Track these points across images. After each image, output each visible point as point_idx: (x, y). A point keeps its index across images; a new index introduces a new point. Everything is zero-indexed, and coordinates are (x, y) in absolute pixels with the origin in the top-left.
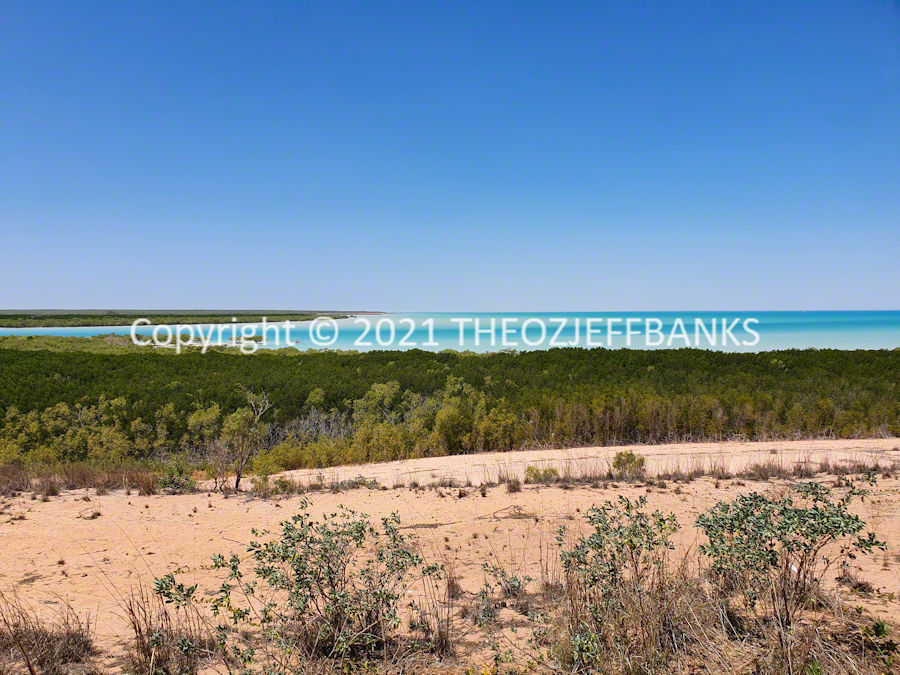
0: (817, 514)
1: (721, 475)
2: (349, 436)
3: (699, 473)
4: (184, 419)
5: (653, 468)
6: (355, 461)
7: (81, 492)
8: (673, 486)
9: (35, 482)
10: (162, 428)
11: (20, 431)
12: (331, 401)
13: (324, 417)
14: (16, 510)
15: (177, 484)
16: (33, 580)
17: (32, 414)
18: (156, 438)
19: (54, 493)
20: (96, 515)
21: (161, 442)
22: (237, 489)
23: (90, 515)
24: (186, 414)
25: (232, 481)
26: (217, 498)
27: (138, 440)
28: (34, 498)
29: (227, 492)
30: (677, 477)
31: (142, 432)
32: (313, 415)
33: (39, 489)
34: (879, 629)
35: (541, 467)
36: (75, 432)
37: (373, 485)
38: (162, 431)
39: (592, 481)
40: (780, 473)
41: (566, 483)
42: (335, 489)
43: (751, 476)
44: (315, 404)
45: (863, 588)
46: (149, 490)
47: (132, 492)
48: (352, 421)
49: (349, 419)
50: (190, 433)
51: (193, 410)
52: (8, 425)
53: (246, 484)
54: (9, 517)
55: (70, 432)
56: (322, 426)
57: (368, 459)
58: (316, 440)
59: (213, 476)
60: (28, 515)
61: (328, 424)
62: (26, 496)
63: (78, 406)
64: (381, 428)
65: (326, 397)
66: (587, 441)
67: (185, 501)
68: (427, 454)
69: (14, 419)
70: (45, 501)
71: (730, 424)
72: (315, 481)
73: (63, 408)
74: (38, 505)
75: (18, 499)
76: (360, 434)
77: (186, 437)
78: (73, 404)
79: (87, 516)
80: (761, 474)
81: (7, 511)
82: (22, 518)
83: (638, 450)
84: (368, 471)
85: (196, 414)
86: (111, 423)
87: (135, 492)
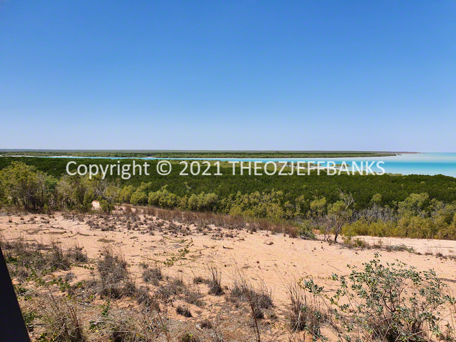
2: (396, 221)
4: (308, 203)
6: (398, 236)
7: (265, 232)
9: (247, 224)
10: (298, 207)
11: (241, 202)
12: (385, 201)
13: (381, 209)
14: (241, 236)
15: (306, 235)
16: (247, 267)
17: (246, 195)
18: (295, 211)
19: (255, 231)
20: (271, 244)
21: (298, 213)
22: (336, 242)
23: (269, 243)
24: (310, 201)
25: (333, 237)
26: (326, 244)
27: (287, 211)
28: (247, 232)
29: (330, 242)
31: (289, 208)
32: (375, 207)
33: (249, 228)
36: (262, 205)
37: (411, 251)
38: (298, 209)
42: (389, 249)
44: (376, 202)
46: (294, 236)
47: (286, 235)
48: (397, 213)
49: (396, 212)
50: (311, 211)
51: (313, 199)
52: (237, 199)
53: (340, 239)
54: (238, 239)
55: (260, 204)
56: (380, 214)
57: (406, 235)
58: (376, 221)
59: (324, 233)
60: (245, 239)
61: (383, 213)
62: (245, 230)
63: (263, 193)
64: (415, 219)
65: (382, 198)
67: (310, 244)
68: (446, 237)
69: (239, 197)
70: (252, 233)
72: (377, 243)
73: (257, 193)
74: (249, 235)
75: (242, 231)
76: (402, 221)
77: (309, 212)
78: (261, 192)
79: (267, 243)
81: (238, 236)
82: (243, 240)
84: (408, 242)
85: (314, 201)
86: (276, 202)
87: (288, 236)
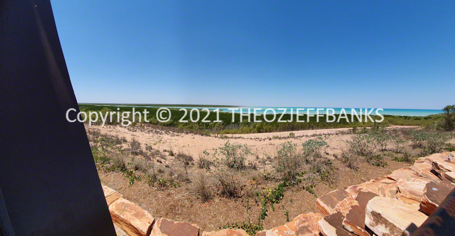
0: (321, 142)
1: (307, 136)
3: (303, 136)
5: (296, 135)
6: (239, 133)
7: (192, 134)
8: (299, 138)
15: (207, 134)
16: (184, 147)
19: (188, 134)
21: (205, 127)
22: (217, 137)
25: (217, 135)
26: (214, 138)
29: (215, 137)
30: (300, 137)
33: (185, 132)
34: (329, 160)
35: (276, 136)
37: (243, 138)
38: (205, 125)
39: (284, 138)
40: (316, 135)
41: (280, 138)
42: (235, 138)
43: (312, 136)
45: (328, 154)
46: (202, 135)
49: (239, 126)
53: (219, 136)
54: (181, 136)
57: (242, 133)
58: (232, 129)
59: (213, 134)
61: (234, 126)
64: (245, 127)
66: (285, 131)
67: (208, 138)
68: (254, 133)
71: (309, 127)
72: (231, 136)
74: (185, 135)
75: (182, 134)
76: (240, 129)
79: (193, 138)
80: (314, 136)
82: (183, 137)
83: (294, 132)
84: (242, 135)
87: (200, 135)
